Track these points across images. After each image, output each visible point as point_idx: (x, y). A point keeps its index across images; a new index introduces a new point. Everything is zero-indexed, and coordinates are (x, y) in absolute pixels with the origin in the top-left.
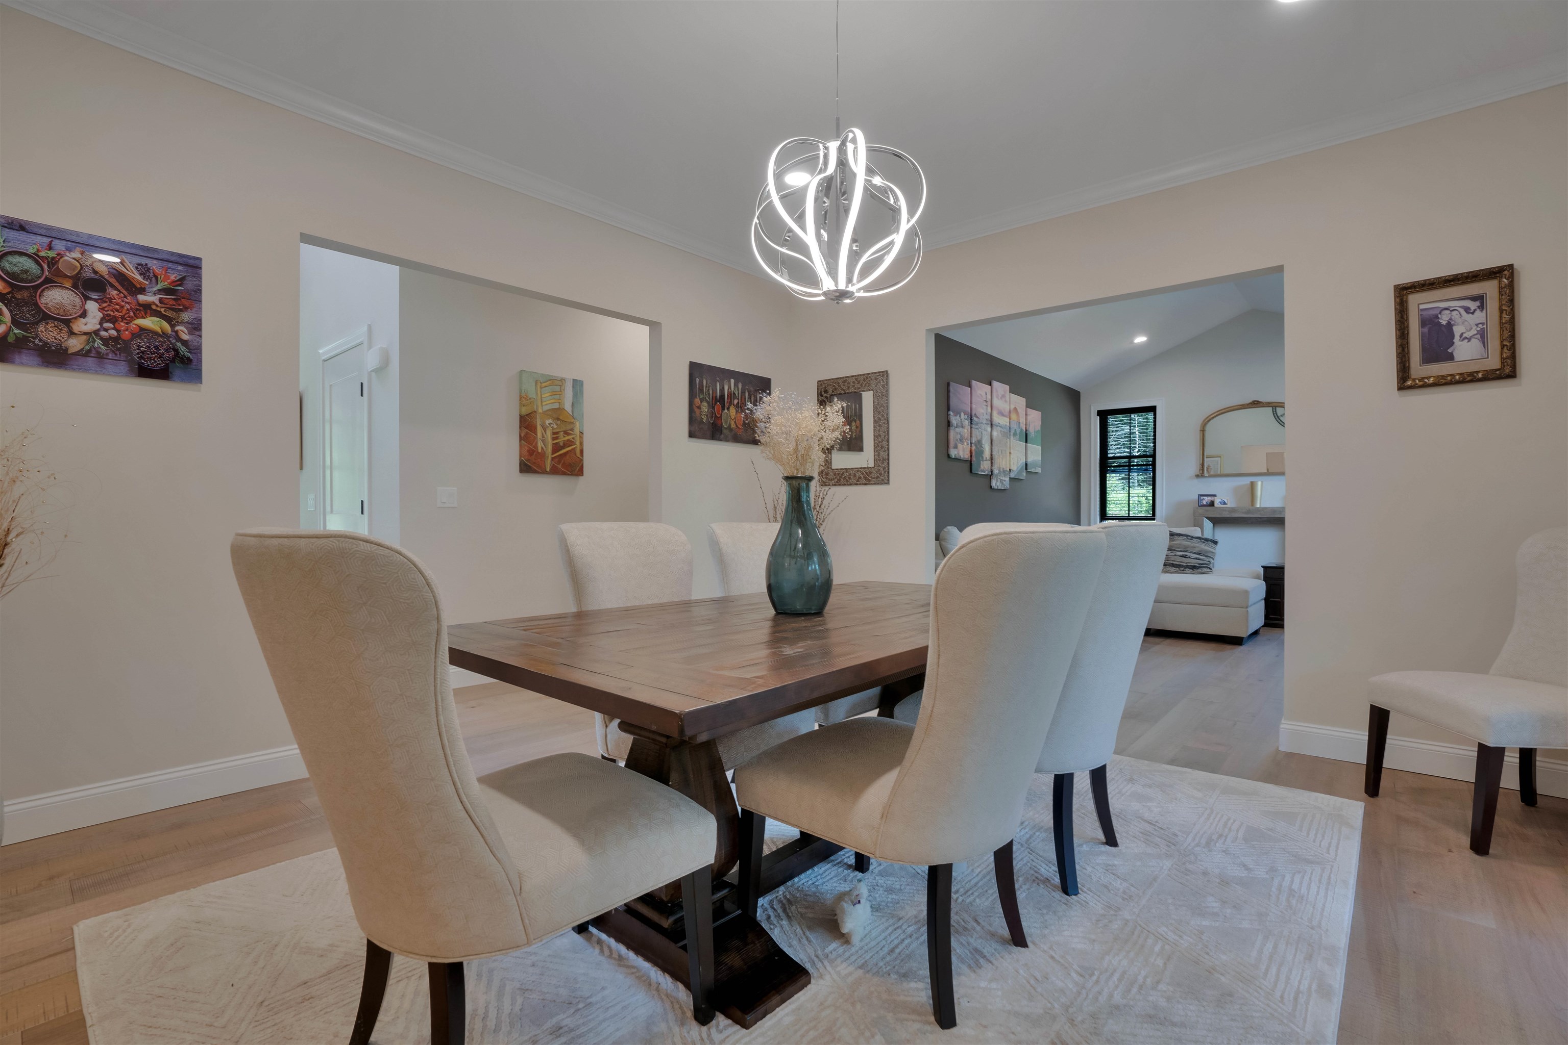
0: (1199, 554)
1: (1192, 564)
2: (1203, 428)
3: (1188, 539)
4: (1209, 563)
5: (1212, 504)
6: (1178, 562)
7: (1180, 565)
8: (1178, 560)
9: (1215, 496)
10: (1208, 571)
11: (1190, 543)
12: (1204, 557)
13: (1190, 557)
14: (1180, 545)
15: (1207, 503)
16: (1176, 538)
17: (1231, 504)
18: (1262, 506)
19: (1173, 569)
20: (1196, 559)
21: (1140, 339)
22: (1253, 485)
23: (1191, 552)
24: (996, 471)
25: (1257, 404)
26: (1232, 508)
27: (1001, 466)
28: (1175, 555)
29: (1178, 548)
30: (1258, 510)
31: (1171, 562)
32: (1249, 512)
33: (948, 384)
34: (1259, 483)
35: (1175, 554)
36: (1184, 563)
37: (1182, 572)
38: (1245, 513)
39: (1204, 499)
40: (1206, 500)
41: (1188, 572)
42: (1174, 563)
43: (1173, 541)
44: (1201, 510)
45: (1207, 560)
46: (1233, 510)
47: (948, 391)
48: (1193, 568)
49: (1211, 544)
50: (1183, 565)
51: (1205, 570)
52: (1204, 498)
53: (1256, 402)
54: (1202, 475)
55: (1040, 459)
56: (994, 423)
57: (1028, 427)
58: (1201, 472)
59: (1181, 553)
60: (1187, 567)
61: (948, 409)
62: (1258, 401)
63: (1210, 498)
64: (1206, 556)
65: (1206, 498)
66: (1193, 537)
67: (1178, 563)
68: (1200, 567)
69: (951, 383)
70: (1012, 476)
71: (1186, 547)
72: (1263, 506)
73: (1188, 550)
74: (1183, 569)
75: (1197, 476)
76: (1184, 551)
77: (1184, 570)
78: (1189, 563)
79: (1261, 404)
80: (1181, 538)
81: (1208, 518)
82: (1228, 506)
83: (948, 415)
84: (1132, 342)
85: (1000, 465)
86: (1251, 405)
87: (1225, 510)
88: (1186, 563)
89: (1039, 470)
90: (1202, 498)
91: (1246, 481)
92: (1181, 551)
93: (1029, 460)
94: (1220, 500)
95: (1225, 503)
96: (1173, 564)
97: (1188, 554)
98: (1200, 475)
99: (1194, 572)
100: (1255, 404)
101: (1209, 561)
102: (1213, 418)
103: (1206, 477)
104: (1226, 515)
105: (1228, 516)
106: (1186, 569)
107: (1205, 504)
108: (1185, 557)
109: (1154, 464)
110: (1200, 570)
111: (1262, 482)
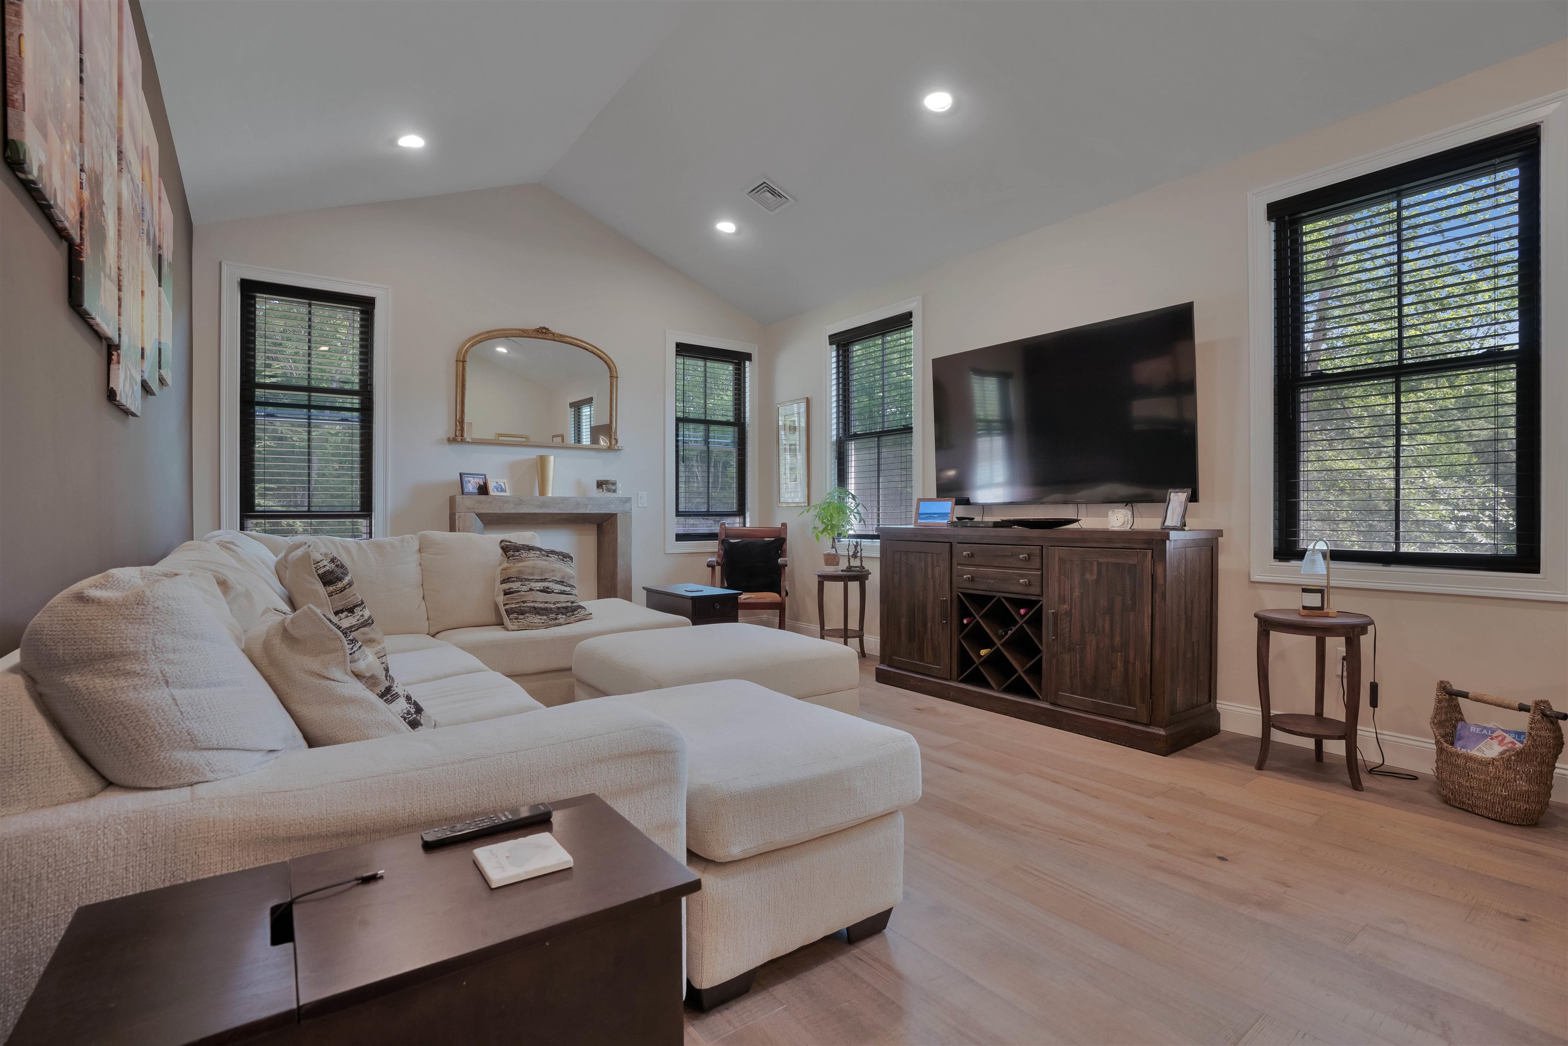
7: (546, 609)
13: (553, 592)
14: (534, 568)
19: (537, 619)
22: (543, 461)
28: (531, 590)
29: (532, 574)
31: (532, 605)
37: (553, 622)
42: (536, 605)
52: (469, 479)
53: (544, 331)
62: (547, 329)
74: (553, 616)
77: (556, 619)
79: (550, 335)
80: (532, 554)
84: (393, 142)
88: (554, 604)
91: (532, 454)
95: (503, 490)
96: (535, 608)
100: (542, 333)
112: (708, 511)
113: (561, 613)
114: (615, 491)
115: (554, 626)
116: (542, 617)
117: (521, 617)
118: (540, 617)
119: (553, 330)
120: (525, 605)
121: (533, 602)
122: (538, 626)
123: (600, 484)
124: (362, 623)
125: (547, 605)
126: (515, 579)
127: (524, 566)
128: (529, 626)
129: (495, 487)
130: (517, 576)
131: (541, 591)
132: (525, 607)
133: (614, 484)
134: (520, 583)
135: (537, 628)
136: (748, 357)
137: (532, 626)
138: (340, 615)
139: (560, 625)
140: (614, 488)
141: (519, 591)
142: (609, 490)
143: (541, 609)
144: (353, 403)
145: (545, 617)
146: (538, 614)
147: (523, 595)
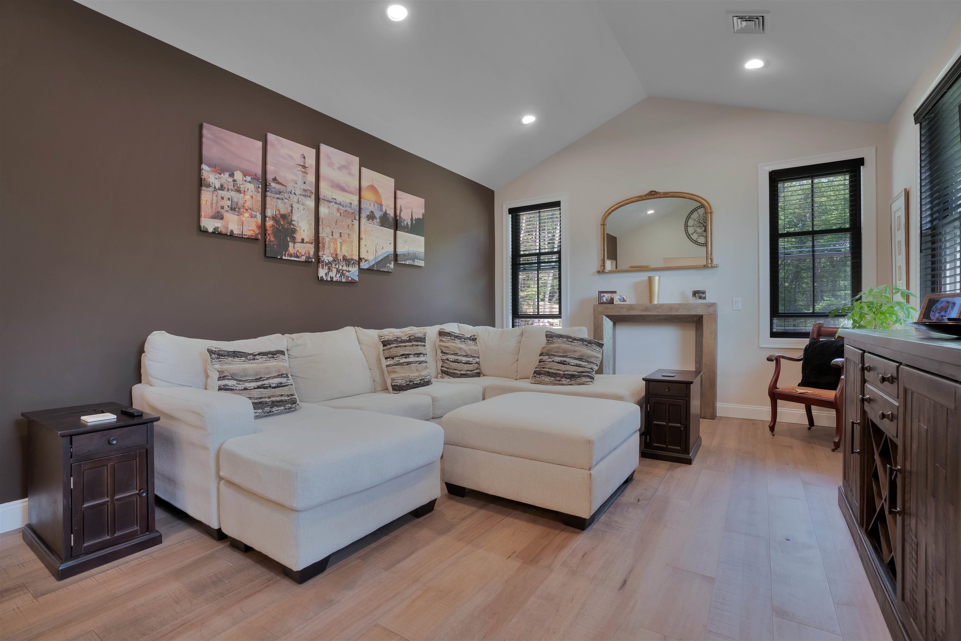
0: (580, 359)
1: (570, 373)
2: (604, 222)
3: (569, 341)
4: (591, 370)
5: (611, 301)
6: (554, 369)
8: (555, 368)
9: (615, 292)
10: (587, 382)
11: (569, 346)
12: (586, 364)
14: (559, 348)
15: (607, 300)
16: (555, 340)
17: (631, 300)
18: (659, 303)
19: (547, 379)
20: (576, 366)
21: (529, 119)
22: (650, 280)
23: (571, 357)
24: (326, 257)
25: (654, 194)
26: (630, 305)
27: (339, 252)
28: (553, 361)
29: (557, 352)
30: (656, 307)
31: (547, 370)
32: (646, 309)
33: (201, 127)
34: (657, 279)
35: (553, 359)
36: (561, 371)
37: (557, 382)
38: (642, 311)
39: (604, 296)
40: (606, 297)
41: (564, 382)
42: (550, 371)
43: (552, 343)
44: (601, 308)
45: (589, 366)
46: (631, 307)
47: (201, 136)
48: (572, 377)
49: (595, 347)
50: (560, 374)
51: (584, 379)
52: (604, 294)
54: (602, 271)
55: (423, 251)
56: (321, 196)
57: (398, 212)
58: (602, 267)
59: (559, 359)
60: (565, 376)
61: (201, 162)
62: (655, 191)
63: (610, 295)
64: (588, 362)
65: (606, 295)
66: (575, 339)
67: (554, 371)
68: (579, 377)
69: (204, 124)
70: (364, 265)
71: (565, 351)
72: (661, 302)
73: (569, 354)
75: (599, 272)
76: (563, 357)
77: (560, 380)
78: (567, 371)
81: (608, 316)
82: (628, 302)
83: (200, 170)
85: (336, 250)
86: (648, 196)
87: (624, 308)
88: (564, 371)
89: (422, 263)
90: (602, 295)
91: (643, 276)
92: (560, 356)
93: (400, 251)
94: (619, 297)
95: (624, 300)
96: (548, 372)
97: (567, 360)
98: (601, 271)
99: (572, 382)
101: (592, 369)
102: (613, 211)
103: (607, 272)
104: (624, 312)
105: (626, 314)
106: (563, 380)
107: (605, 301)
108: (564, 364)
109: (559, 261)
110: (579, 380)
111: (660, 277)
112: (813, 312)
113: (565, 378)
114: (705, 298)
115: (560, 385)
116: (551, 378)
117: (538, 376)
118: (550, 378)
119: (659, 191)
120: (544, 370)
121: (549, 368)
122: (547, 383)
123: (695, 293)
124: (396, 364)
125: (558, 372)
126: (545, 354)
127: (551, 347)
128: (541, 382)
129: (618, 299)
130: (547, 352)
131: (558, 363)
132: (543, 371)
133: (704, 293)
134: (548, 357)
135: (547, 384)
136: (860, 162)
137: (544, 383)
138: (388, 359)
139: (563, 385)
140: (704, 296)
141: (545, 361)
142: (701, 298)
143: (553, 373)
144: (552, 258)
145: (553, 379)
146: (549, 376)
147: (547, 364)
